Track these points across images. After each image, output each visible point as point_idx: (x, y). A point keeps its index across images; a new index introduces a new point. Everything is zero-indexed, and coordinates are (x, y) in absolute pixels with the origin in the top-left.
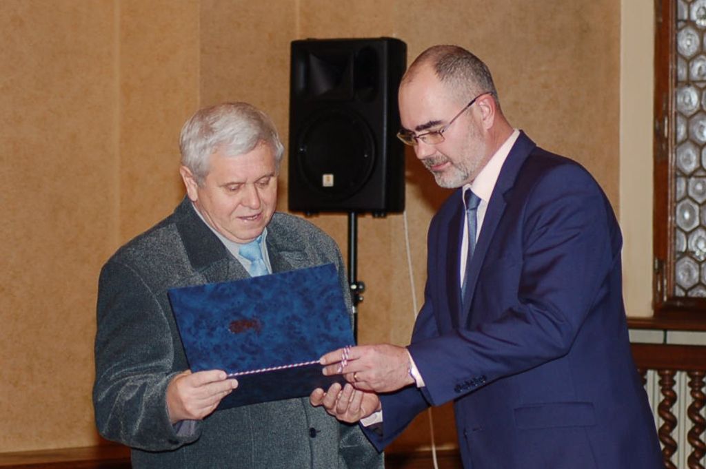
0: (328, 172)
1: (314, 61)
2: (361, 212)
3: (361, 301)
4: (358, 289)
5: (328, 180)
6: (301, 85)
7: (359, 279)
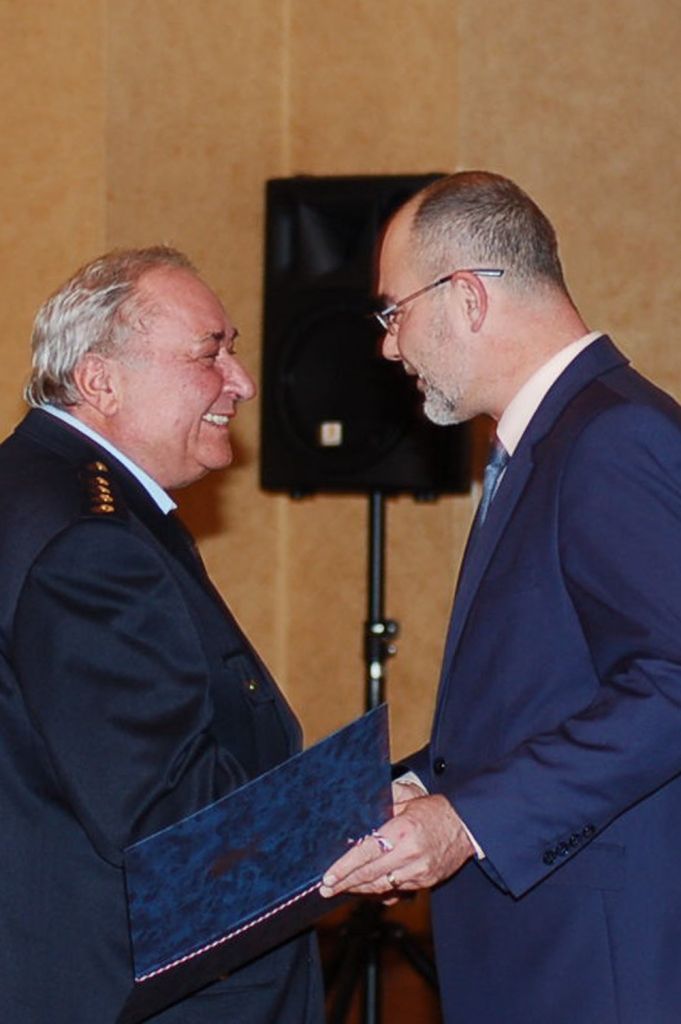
0: (332, 418)
1: (307, 216)
2: (393, 491)
3: (393, 655)
4: (386, 632)
5: (332, 432)
6: (284, 258)
7: (389, 614)
